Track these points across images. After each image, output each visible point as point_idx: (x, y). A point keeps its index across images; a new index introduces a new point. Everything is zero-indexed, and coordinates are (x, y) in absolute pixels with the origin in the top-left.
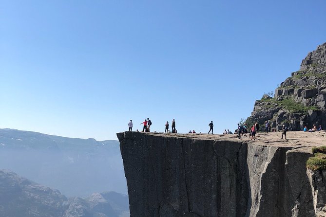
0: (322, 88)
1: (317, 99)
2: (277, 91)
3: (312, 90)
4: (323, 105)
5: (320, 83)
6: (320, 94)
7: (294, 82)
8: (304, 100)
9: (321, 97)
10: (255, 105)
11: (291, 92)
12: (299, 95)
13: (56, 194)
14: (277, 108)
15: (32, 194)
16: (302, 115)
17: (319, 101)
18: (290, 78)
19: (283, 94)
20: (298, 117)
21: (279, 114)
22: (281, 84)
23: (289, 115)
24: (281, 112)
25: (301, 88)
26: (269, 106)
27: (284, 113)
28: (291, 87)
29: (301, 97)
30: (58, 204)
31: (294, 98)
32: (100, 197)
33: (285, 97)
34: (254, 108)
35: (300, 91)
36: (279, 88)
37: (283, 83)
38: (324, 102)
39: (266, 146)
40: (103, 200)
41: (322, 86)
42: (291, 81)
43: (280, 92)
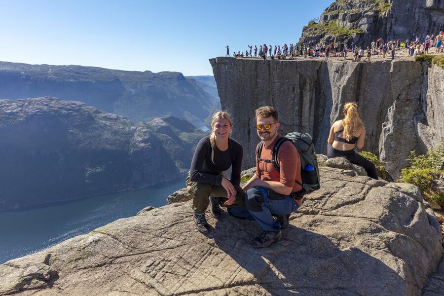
0: (366, 12)
1: (361, 23)
2: (323, 17)
3: (357, 14)
4: (366, 28)
5: (363, 7)
6: (364, 17)
7: (339, 6)
8: (349, 24)
9: (365, 20)
10: (303, 31)
11: (335, 17)
12: (344, 20)
13: (124, 121)
14: (323, 32)
15: (104, 122)
16: (346, 38)
17: (362, 25)
18: (335, 3)
19: (328, 19)
20: (343, 40)
21: (325, 38)
22: (326, 10)
23: (334, 39)
24: (327, 36)
25: (346, 12)
26: (316, 31)
27: (330, 37)
28: (335, 12)
29: (345, 22)
30: (127, 129)
31: (339, 23)
32: (162, 121)
33: (331, 21)
34: (302, 34)
35: (345, 15)
36: (324, 13)
37: (327, 9)
38: (367, 25)
39: (346, 63)
40: (164, 124)
41: (366, 9)
42: (336, 6)
43: (326, 18)
